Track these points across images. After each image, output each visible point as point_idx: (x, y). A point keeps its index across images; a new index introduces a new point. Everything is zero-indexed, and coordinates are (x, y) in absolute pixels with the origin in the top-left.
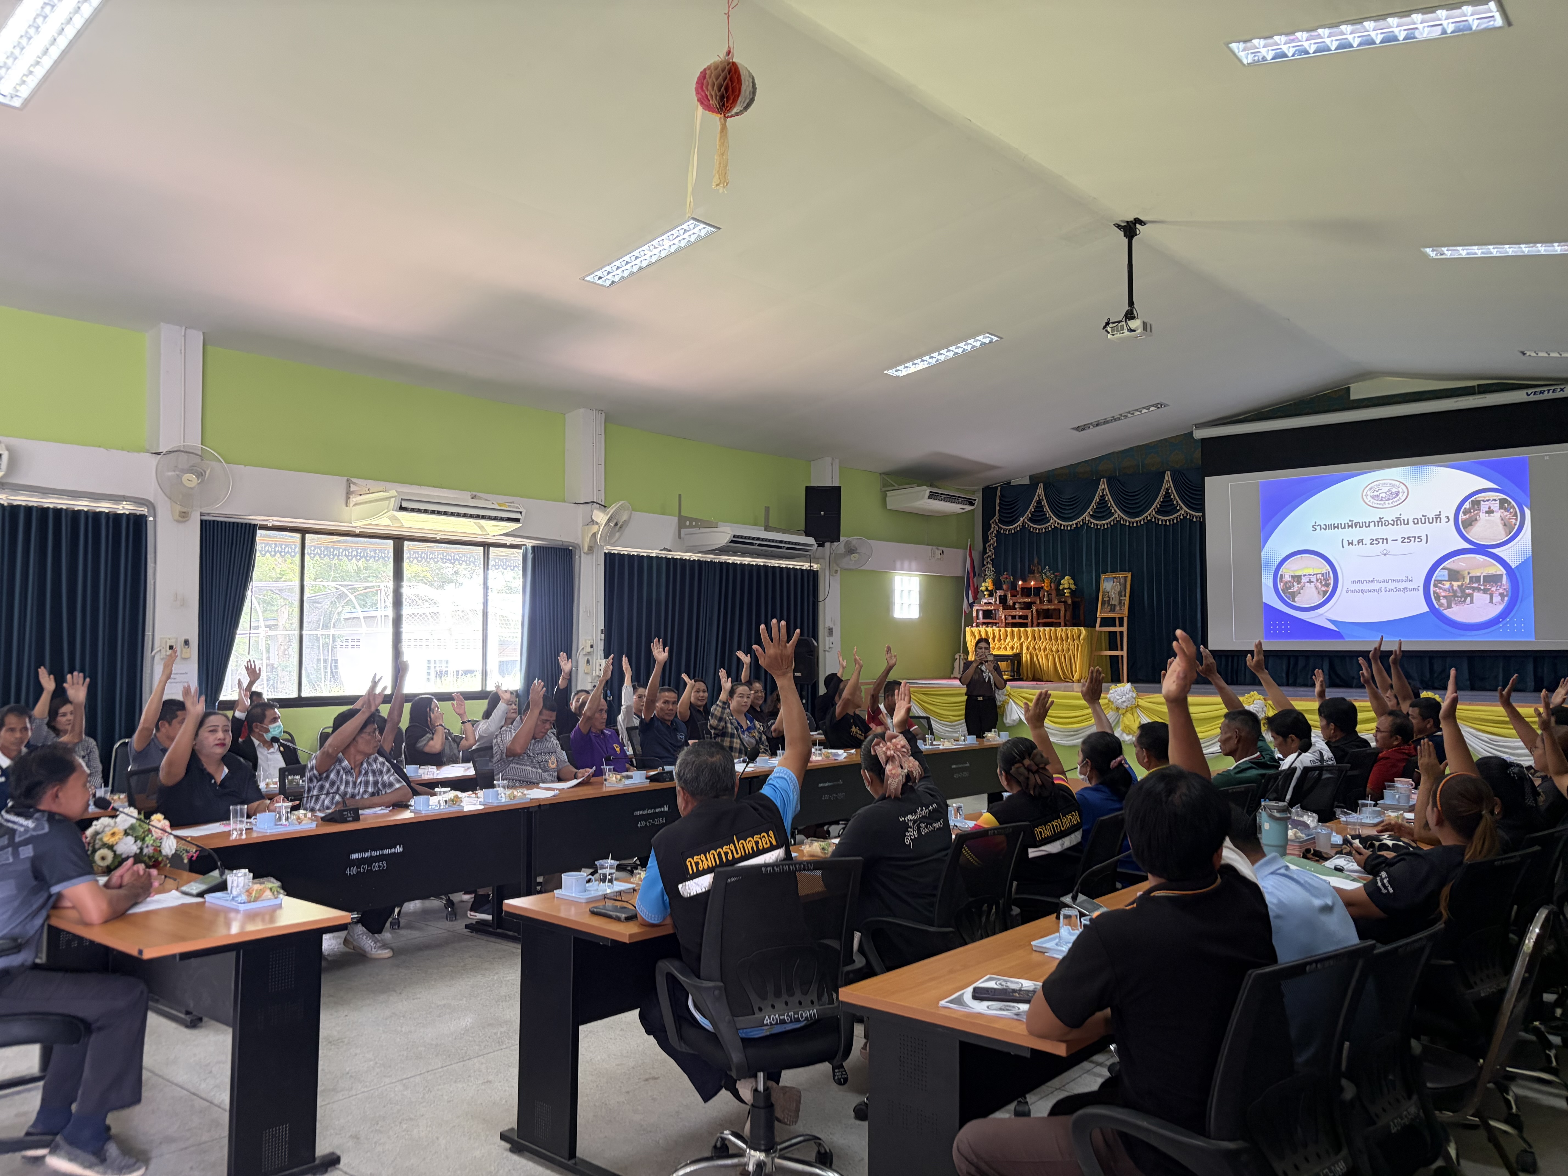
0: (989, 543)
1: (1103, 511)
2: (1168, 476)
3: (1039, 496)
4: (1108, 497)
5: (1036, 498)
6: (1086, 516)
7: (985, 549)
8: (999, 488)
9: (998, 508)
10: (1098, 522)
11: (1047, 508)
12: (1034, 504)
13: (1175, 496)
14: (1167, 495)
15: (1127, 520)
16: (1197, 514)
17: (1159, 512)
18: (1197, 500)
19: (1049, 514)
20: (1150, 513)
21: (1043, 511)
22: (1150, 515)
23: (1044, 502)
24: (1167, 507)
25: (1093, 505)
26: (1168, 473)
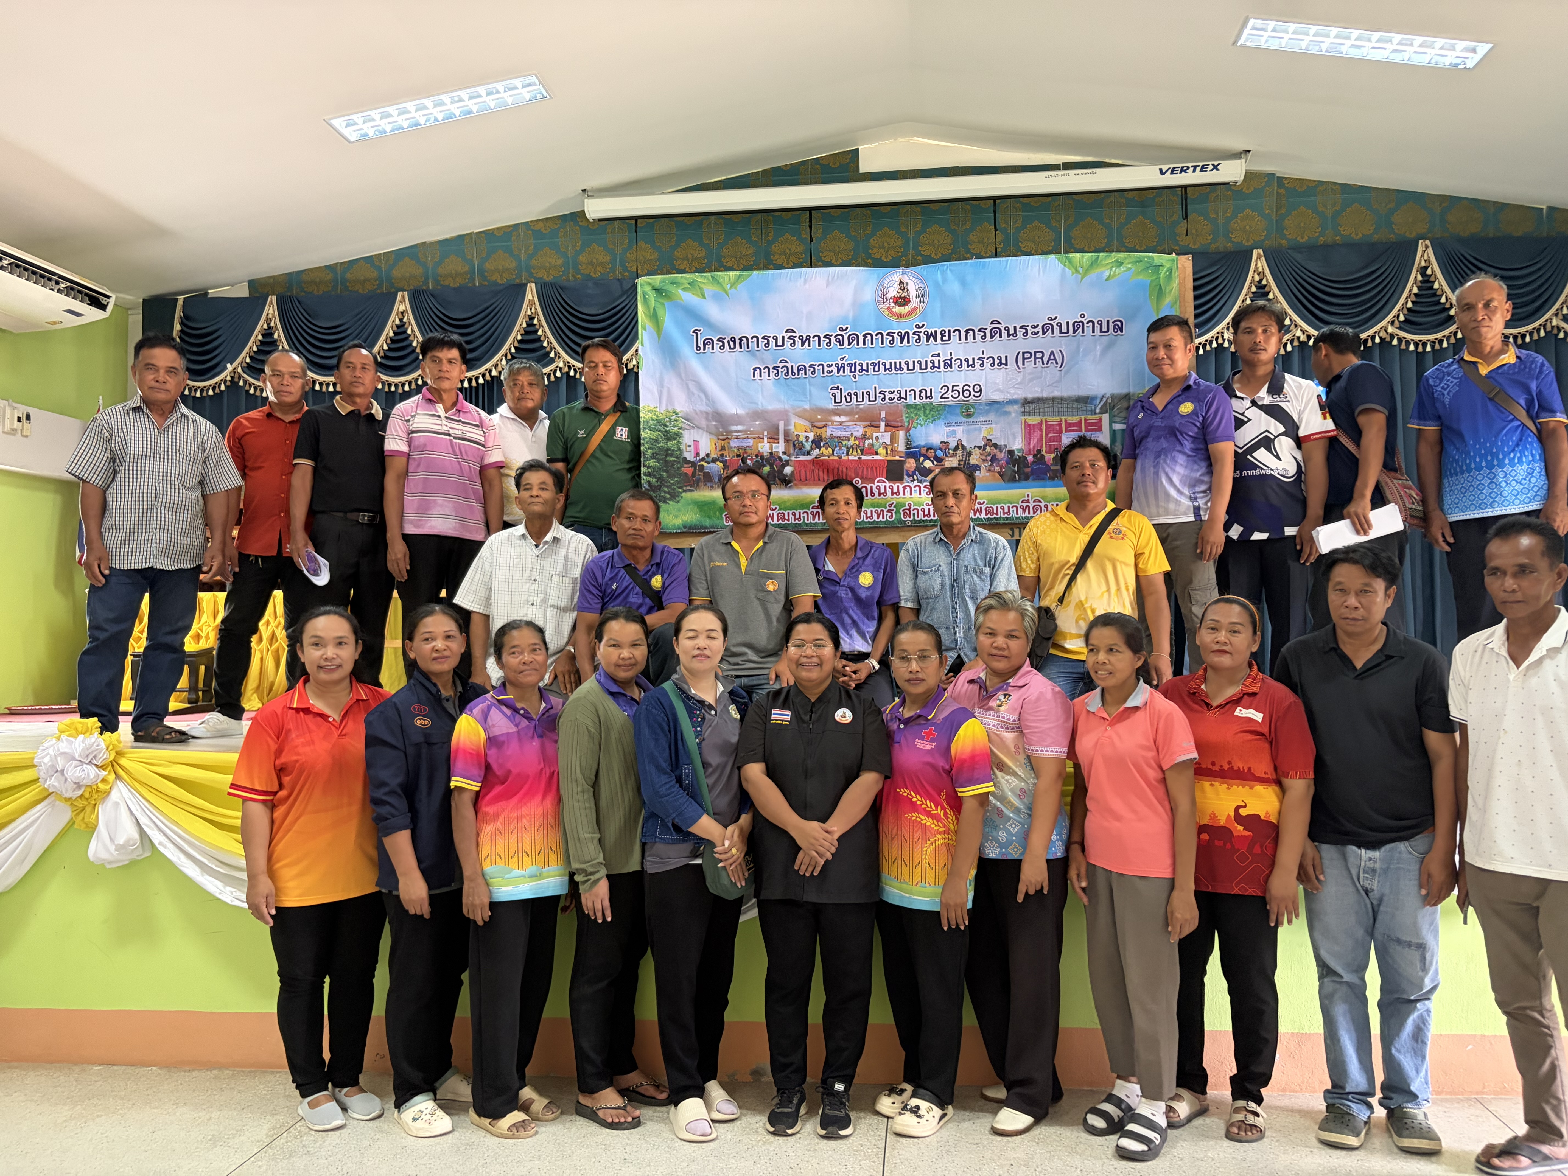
2: (532, 293)
3: (268, 321)
5: (261, 325)
8: (181, 302)
12: (256, 337)
13: (545, 331)
26: (532, 286)
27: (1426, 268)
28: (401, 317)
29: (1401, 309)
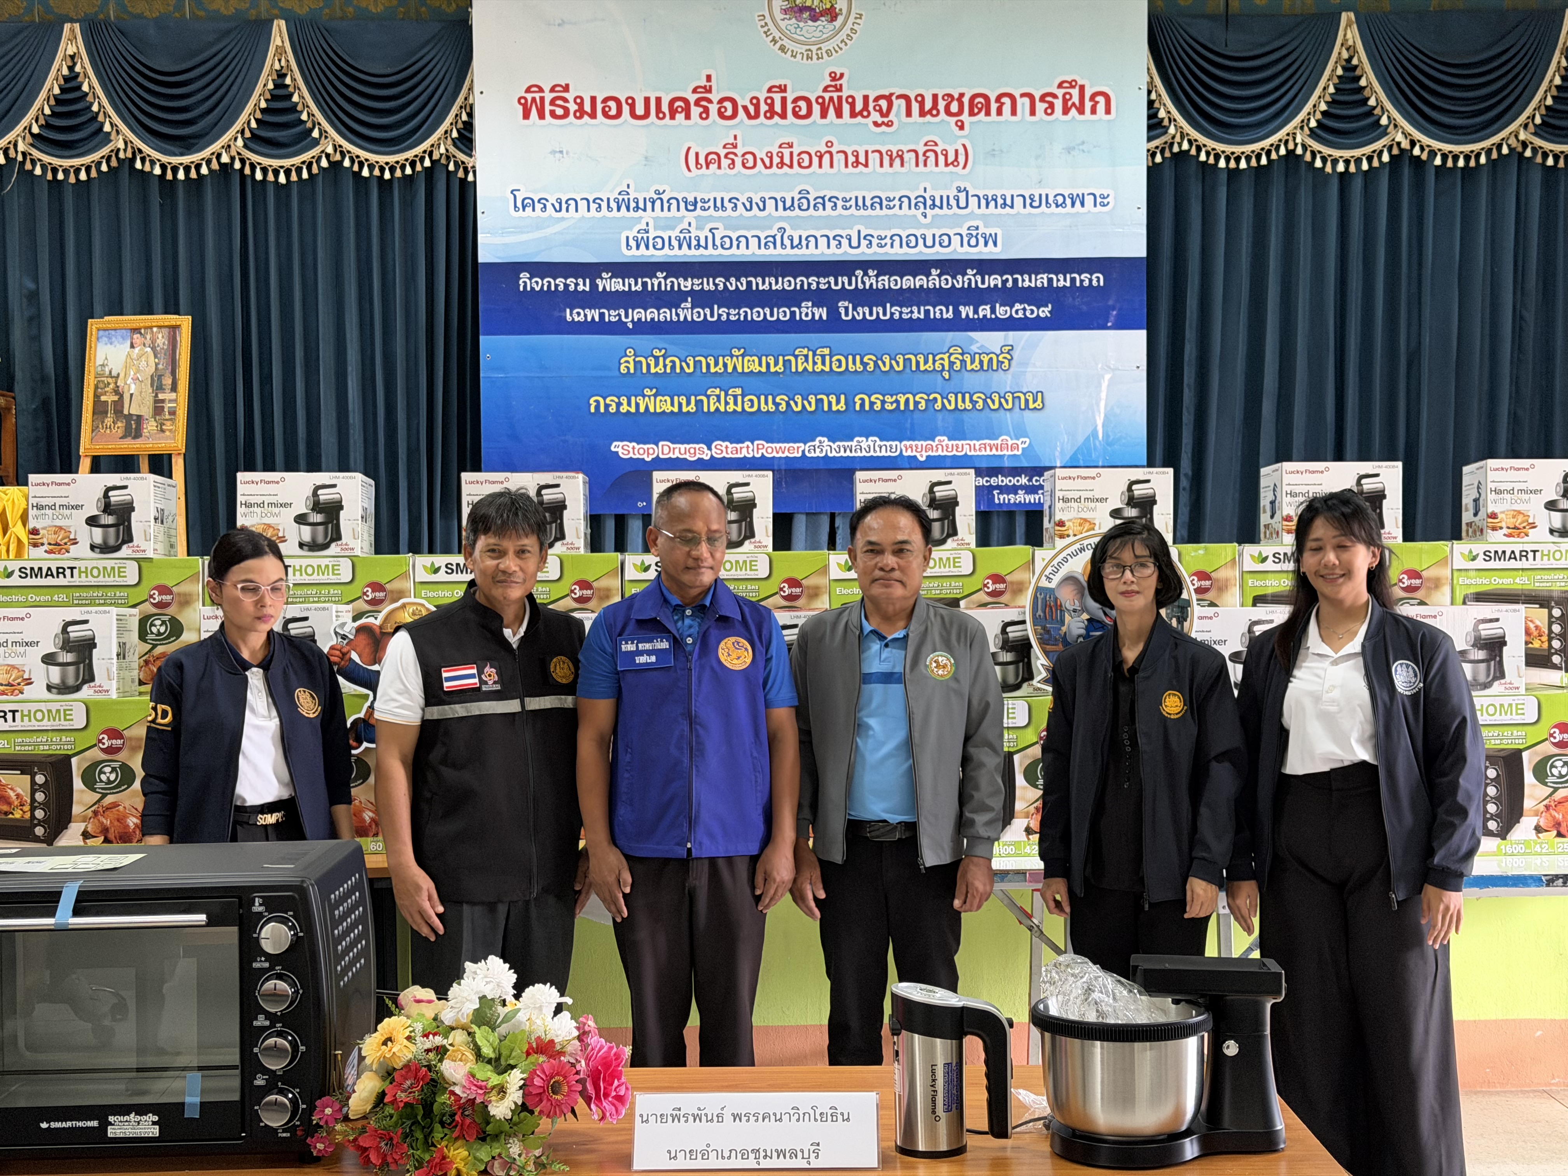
1: (73, 128)
2: (279, 35)
6: (17, 138)
10: (57, 161)
14: (281, 92)
15: (154, 158)
17: (256, 141)
20: (228, 145)
22: (227, 148)
24: (281, 129)
25: (42, 102)
26: (280, 27)
28: (70, 64)
29: (1537, 108)
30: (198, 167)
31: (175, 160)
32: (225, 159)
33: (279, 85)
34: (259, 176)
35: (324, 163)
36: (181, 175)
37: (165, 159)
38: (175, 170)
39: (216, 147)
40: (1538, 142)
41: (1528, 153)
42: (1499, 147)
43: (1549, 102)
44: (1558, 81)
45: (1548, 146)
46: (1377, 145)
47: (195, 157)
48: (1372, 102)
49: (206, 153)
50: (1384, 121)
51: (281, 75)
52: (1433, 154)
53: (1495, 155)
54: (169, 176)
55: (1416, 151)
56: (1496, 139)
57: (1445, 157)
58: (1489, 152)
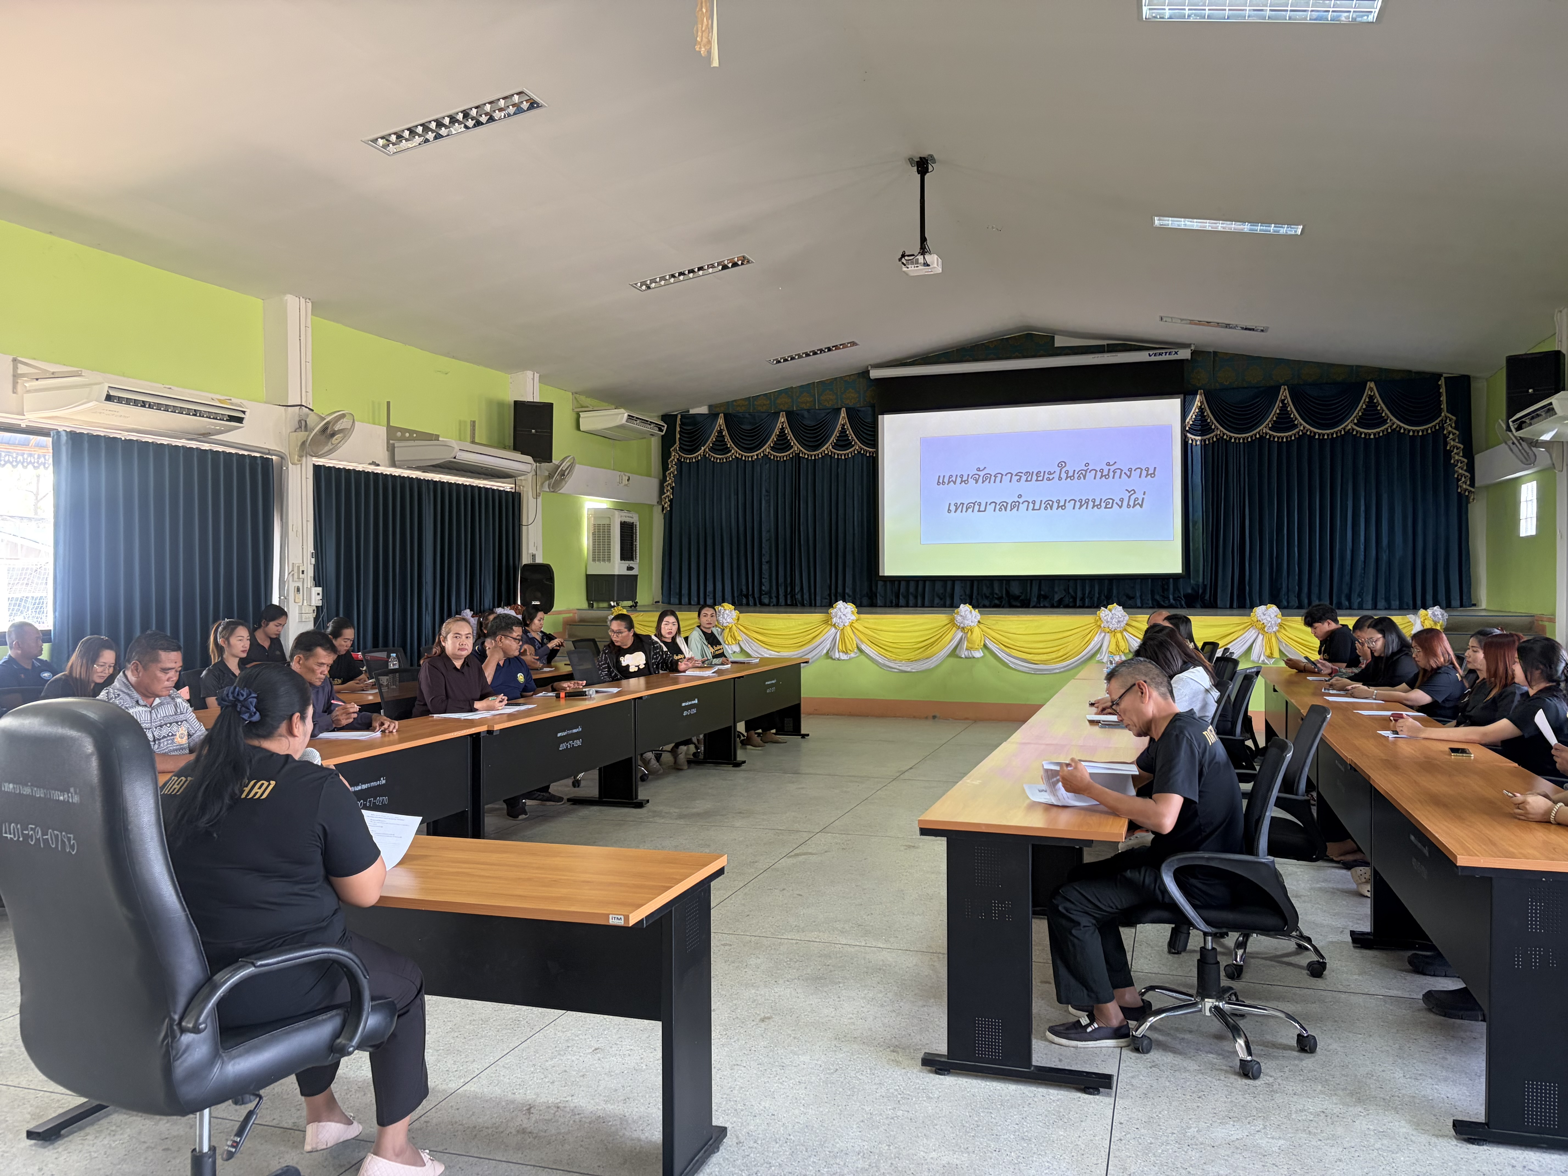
0: (669, 471)
1: (782, 444)
2: (843, 413)
3: (720, 426)
4: (787, 431)
5: (717, 428)
6: (766, 449)
7: (664, 477)
8: (679, 417)
9: (678, 436)
10: (777, 454)
11: (727, 438)
12: (715, 434)
13: (850, 432)
14: (843, 431)
15: (805, 453)
16: (871, 450)
17: (836, 446)
18: (871, 437)
19: (730, 444)
20: (827, 448)
21: (724, 441)
22: (827, 449)
23: (725, 433)
24: (843, 443)
25: (774, 437)
26: (844, 410)
27: (1284, 400)
29: (1270, 421)
30: (818, 455)
31: (812, 453)
32: (826, 452)
33: (843, 428)
34: (836, 457)
35: (856, 452)
36: (813, 458)
37: (809, 453)
38: (811, 456)
39: (824, 448)
40: (1271, 433)
41: (1268, 437)
42: (1256, 435)
43: (1275, 419)
44: (1278, 411)
45: (1275, 434)
46: (1212, 435)
47: (817, 452)
48: (1209, 421)
49: (820, 451)
50: (1213, 427)
51: (843, 425)
52: (1231, 438)
53: (1254, 438)
54: (810, 458)
55: (1225, 437)
56: (1254, 432)
57: (1235, 439)
58: (1252, 437)
